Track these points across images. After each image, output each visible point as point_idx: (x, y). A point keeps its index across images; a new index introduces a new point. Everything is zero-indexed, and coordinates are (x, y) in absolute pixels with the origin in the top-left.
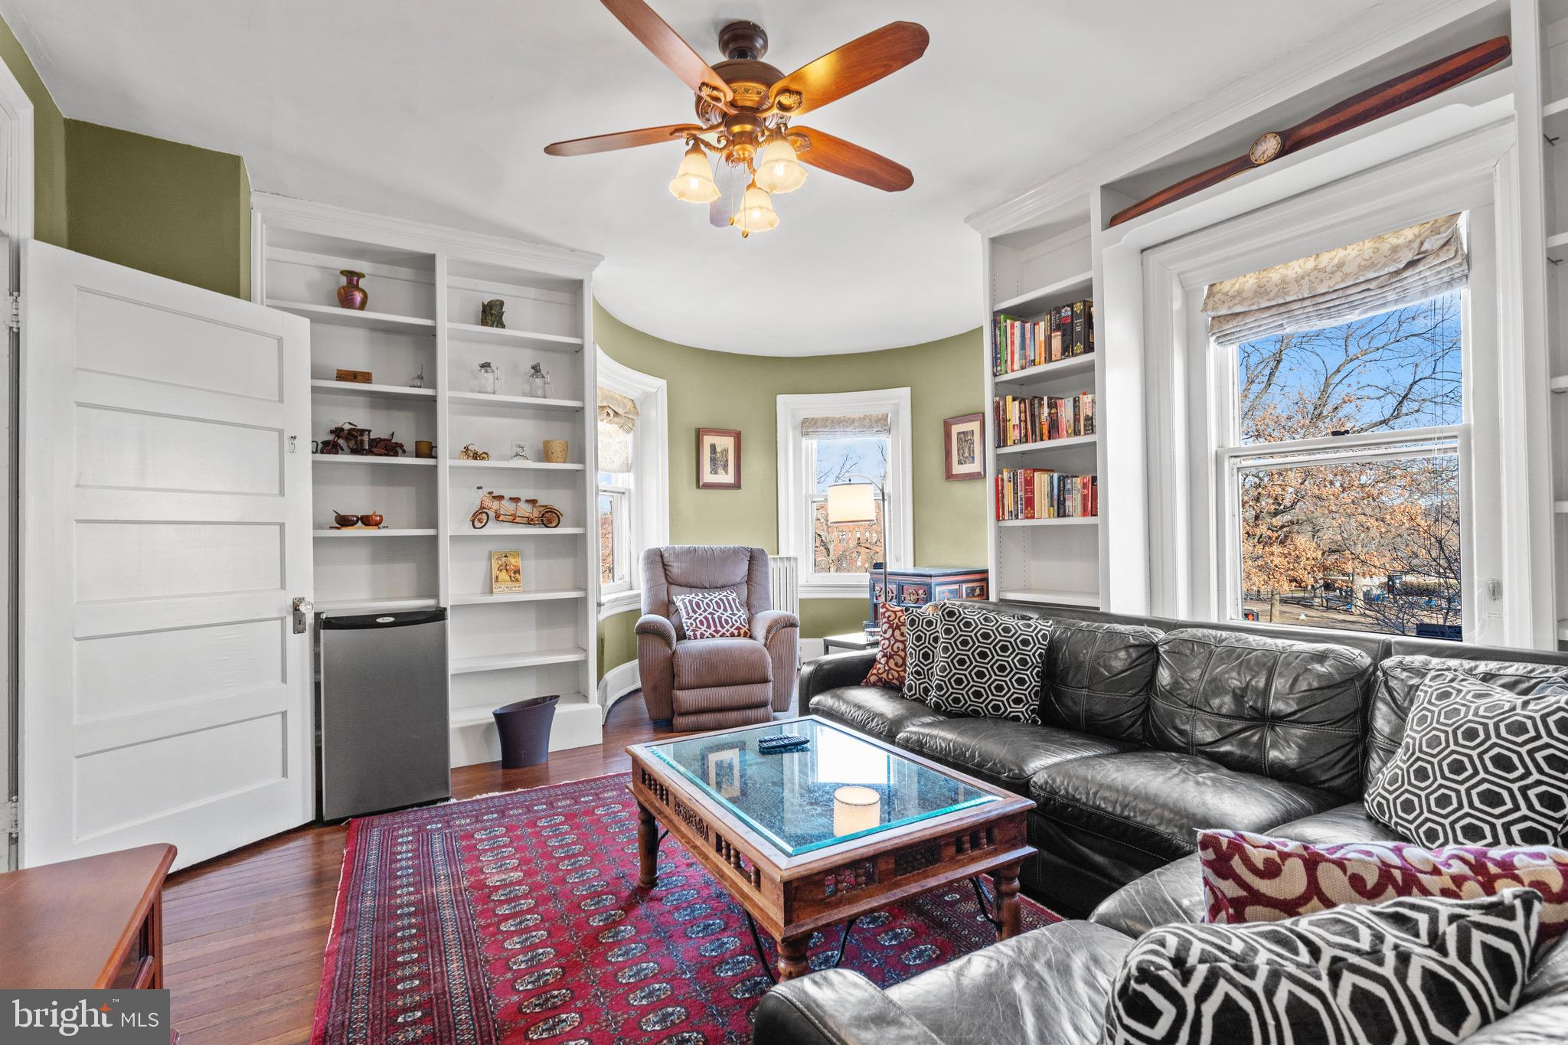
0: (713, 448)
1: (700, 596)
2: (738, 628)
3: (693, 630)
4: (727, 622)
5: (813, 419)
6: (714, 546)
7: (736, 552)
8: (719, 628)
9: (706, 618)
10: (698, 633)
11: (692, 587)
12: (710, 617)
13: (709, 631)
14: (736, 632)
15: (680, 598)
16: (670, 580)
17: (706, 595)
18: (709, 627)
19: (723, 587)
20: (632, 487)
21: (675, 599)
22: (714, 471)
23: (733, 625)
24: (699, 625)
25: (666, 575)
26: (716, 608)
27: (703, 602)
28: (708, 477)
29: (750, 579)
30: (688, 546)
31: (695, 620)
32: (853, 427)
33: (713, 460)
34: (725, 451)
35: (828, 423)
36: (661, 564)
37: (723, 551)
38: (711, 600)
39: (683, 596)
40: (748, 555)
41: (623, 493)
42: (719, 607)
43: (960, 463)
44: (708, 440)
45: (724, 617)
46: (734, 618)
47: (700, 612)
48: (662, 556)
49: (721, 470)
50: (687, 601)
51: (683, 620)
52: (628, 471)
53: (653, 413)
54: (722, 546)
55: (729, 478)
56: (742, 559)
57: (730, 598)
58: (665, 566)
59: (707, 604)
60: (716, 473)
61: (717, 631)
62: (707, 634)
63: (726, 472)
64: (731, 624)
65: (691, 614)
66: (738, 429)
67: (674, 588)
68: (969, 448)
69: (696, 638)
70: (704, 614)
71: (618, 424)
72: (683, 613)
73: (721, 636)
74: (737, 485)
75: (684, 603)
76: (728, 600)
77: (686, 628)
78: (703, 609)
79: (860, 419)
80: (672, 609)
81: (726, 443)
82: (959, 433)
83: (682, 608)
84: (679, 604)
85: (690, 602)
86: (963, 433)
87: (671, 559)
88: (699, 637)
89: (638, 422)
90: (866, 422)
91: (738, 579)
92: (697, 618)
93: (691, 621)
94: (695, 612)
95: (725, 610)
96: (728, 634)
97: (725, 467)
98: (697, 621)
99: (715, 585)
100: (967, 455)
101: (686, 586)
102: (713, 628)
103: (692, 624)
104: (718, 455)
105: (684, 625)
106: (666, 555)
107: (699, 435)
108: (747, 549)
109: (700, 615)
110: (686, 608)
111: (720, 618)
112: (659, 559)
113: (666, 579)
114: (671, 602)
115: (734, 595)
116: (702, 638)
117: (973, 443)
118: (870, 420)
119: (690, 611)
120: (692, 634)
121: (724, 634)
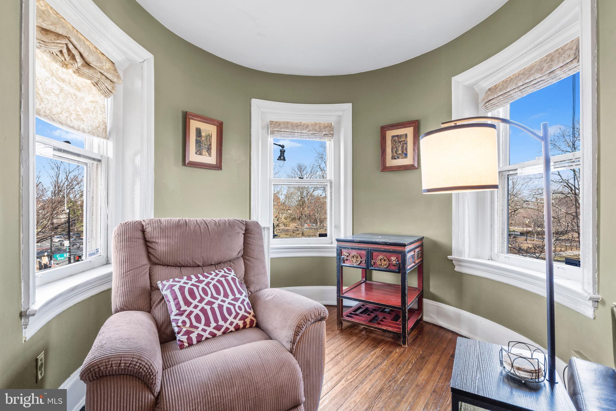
0: (199, 132)
1: (194, 279)
2: (243, 318)
3: (188, 333)
4: (230, 312)
5: (277, 122)
6: (208, 219)
7: (231, 225)
8: (221, 322)
9: (203, 310)
10: (194, 336)
11: (181, 266)
12: (208, 308)
13: (209, 329)
14: (241, 323)
15: (167, 284)
16: (154, 259)
17: (202, 278)
18: (208, 324)
19: (218, 264)
20: (111, 154)
21: (160, 286)
22: (199, 152)
23: (237, 314)
24: (195, 323)
25: (148, 253)
26: (215, 295)
27: (197, 287)
28: (193, 157)
29: (246, 254)
30: (177, 219)
31: (188, 316)
32: (307, 130)
33: (198, 142)
34: (209, 137)
35: (289, 126)
36: (141, 242)
37: (218, 224)
38: (208, 284)
39: (171, 282)
40: (244, 228)
41: (99, 161)
42: (218, 293)
43: (393, 158)
44: (194, 124)
45: (226, 305)
46: (238, 304)
47: (195, 302)
48: (143, 231)
49: (205, 152)
50: (176, 289)
51: (172, 317)
52: (107, 138)
53: (138, 84)
54: (217, 219)
55: (212, 160)
56: (239, 233)
57: (229, 278)
58: (147, 243)
59: (204, 290)
60: (200, 154)
61: (218, 328)
62: (206, 335)
63: (210, 155)
64: (234, 314)
65: (184, 307)
66: (220, 119)
67: (159, 270)
68: (402, 147)
69: (190, 344)
70: (201, 306)
71: (90, 78)
72: (172, 305)
73: (224, 333)
74: (218, 167)
75: (173, 292)
76: (227, 281)
77: (176, 329)
78: (199, 298)
79: (312, 125)
80: (156, 298)
81: (210, 130)
82: (393, 137)
83: (171, 298)
84: (166, 292)
85: (182, 289)
86: (397, 136)
87: (156, 234)
88: (195, 341)
89: (120, 87)
90: (317, 127)
91: (235, 254)
92: (191, 312)
93: (184, 318)
94: (188, 304)
95: (226, 295)
96: (232, 328)
97: (209, 149)
98: (192, 317)
99: (210, 263)
100: (400, 152)
101: (175, 266)
102: (213, 324)
103: (184, 322)
104: (203, 139)
105: (174, 324)
106: (149, 230)
107: (186, 118)
108: (242, 222)
109: (196, 307)
110: (175, 298)
111: (220, 307)
112: (140, 234)
113: (149, 258)
114: (153, 288)
115: (233, 273)
116: (199, 341)
117: (406, 143)
118: (320, 126)
119: (182, 303)
120: (184, 338)
121: (227, 329)
